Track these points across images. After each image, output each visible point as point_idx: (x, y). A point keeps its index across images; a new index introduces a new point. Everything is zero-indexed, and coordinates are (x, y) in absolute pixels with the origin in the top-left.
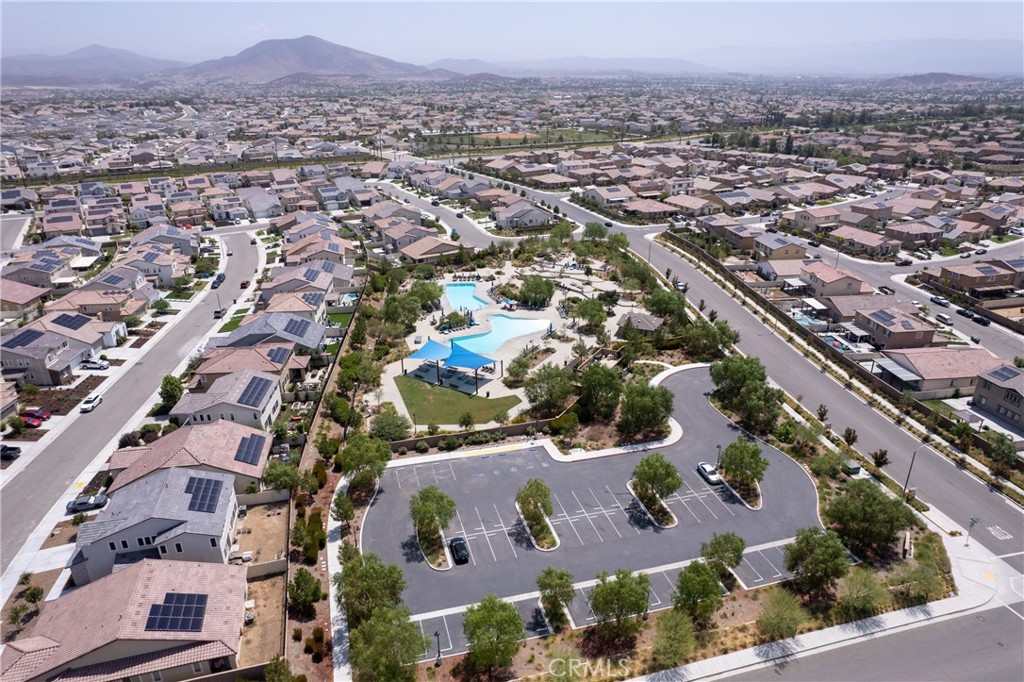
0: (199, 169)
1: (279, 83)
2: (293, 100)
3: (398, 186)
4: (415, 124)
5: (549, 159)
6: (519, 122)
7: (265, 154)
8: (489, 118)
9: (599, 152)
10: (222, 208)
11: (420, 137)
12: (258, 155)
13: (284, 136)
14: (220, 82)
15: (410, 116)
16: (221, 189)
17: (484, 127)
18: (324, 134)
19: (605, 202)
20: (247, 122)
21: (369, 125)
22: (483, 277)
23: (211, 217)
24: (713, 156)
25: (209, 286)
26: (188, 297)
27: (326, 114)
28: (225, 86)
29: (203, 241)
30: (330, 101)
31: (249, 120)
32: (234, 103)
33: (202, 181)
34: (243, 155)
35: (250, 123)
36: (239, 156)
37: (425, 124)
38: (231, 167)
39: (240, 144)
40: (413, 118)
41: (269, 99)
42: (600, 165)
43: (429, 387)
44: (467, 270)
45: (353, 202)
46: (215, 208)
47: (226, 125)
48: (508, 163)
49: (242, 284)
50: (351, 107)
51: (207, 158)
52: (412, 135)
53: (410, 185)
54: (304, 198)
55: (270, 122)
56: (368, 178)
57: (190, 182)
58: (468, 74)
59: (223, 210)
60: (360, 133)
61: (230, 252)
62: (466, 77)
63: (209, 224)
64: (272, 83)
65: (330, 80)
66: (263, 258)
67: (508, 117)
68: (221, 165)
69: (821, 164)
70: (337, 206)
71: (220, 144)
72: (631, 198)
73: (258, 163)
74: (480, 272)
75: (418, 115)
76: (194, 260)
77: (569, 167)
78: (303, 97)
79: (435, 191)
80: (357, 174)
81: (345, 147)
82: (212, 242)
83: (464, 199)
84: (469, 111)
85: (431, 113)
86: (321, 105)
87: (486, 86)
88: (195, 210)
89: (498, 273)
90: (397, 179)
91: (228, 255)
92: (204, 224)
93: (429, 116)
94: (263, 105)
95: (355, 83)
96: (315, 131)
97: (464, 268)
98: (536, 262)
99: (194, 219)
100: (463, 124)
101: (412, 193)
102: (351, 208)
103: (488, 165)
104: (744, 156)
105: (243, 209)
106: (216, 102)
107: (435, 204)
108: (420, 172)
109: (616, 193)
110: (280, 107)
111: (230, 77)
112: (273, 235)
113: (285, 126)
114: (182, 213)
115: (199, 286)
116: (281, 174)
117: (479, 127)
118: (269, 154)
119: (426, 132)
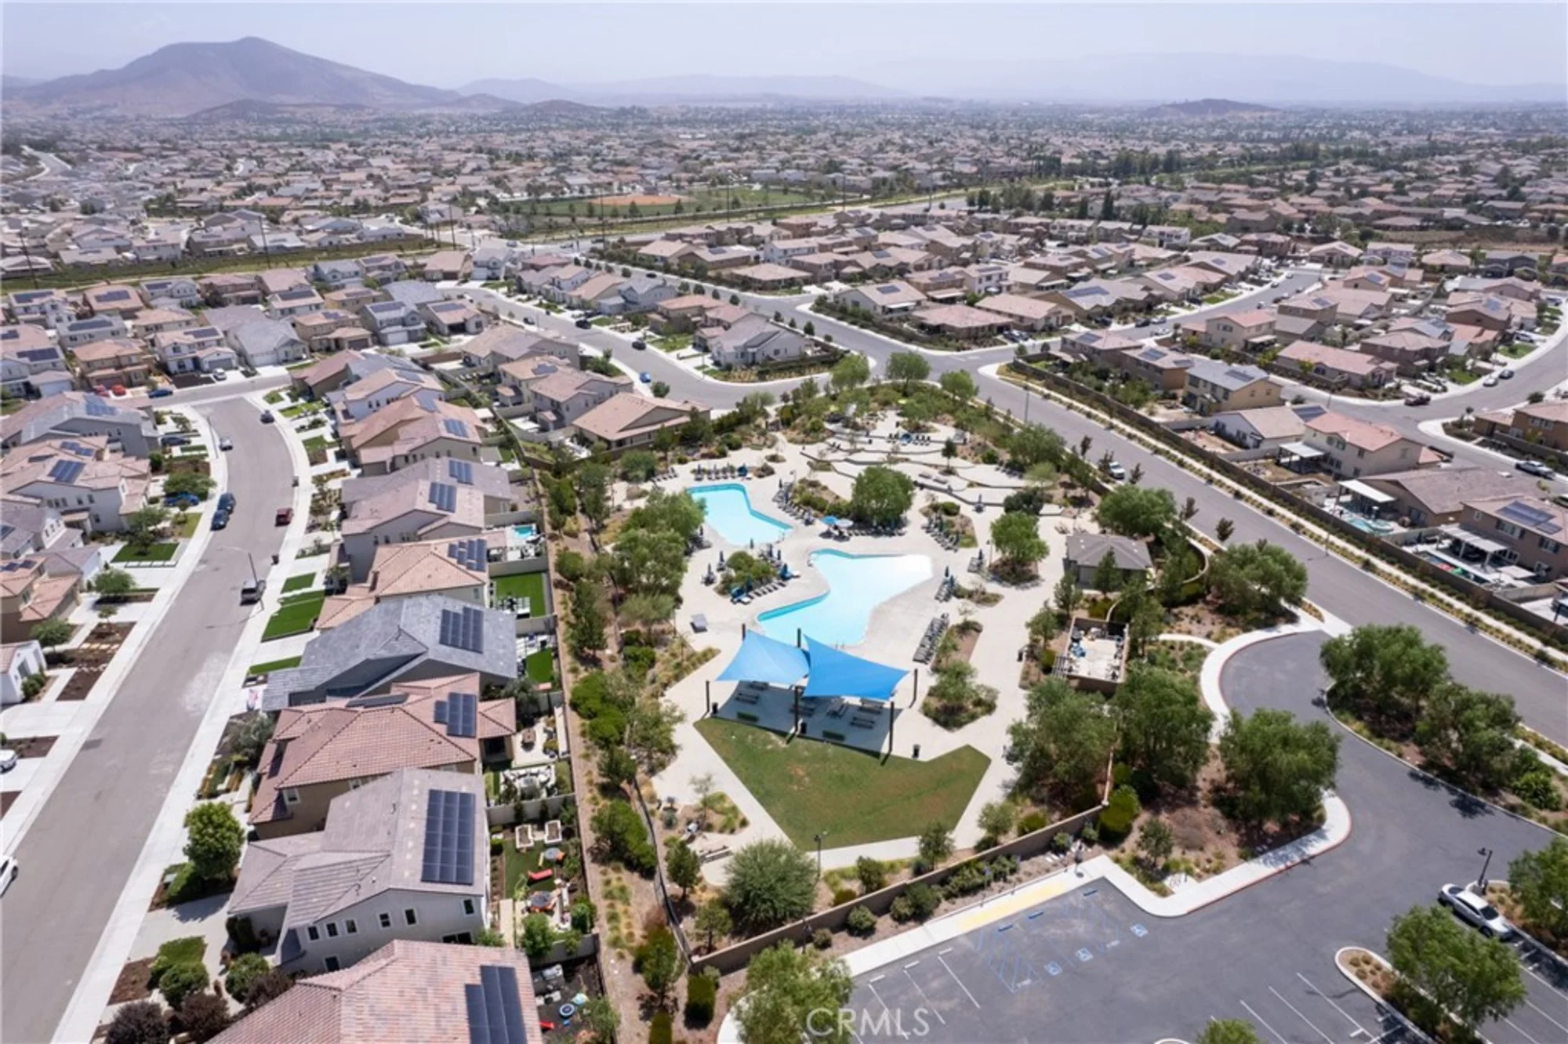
0: (107, 271)
1: (209, 117)
2: (247, 146)
3: (500, 294)
4: (479, 183)
5: (739, 237)
6: (651, 176)
7: (231, 242)
8: (597, 171)
9: (815, 224)
10: (184, 349)
11: (495, 206)
12: (220, 243)
13: (255, 207)
14: (97, 114)
15: (466, 170)
16: (166, 311)
17: (598, 185)
18: (328, 203)
19: (879, 310)
20: (174, 184)
21: (400, 187)
22: (752, 469)
23: (163, 368)
24: (997, 226)
25: (205, 523)
26: (167, 554)
27: (317, 169)
28: (109, 121)
29: (159, 420)
30: (314, 147)
31: (178, 180)
32: (138, 149)
33: (123, 296)
34: (189, 243)
35: (180, 186)
36: (183, 247)
37: (498, 183)
38: (172, 265)
39: (173, 223)
40: (473, 172)
41: (205, 144)
42: (834, 246)
43: (781, 743)
44: (711, 456)
45: (433, 328)
46: (170, 352)
47: (132, 189)
48: (677, 247)
49: (279, 517)
50: (357, 157)
51: (119, 250)
52: (482, 202)
53: (523, 292)
54: (342, 324)
55: (219, 184)
56: (438, 280)
57: (99, 299)
58: (526, 102)
59: (187, 355)
60: (392, 201)
61: (227, 443)
62: (526, 108)
63: (163, 383)
64: (196, 116)
65: (300, 113)
66: (301, 456)
67: (629, 169)
68: (149, 263)
69: (1170, 236)
70: (404, 336)
71: (133, 223)
72: (919, 303)
73: (222, 258)
74: (736, 458)
75: (479, 169)
76: (156, 467)
77: (785, 251)
78: (264, 141)
79: (575, 302)
80: (419, 274)
81: (374, 225)
82: (181, 421)
83: (634, 313)
84: (561, 158)
85: (497, 163)
86: (301, 154)
87: (563, 121)
88: (129, 357)
89: (774, 458)
90: (492, 280)
91: (225, 449)
92: (153, 385)
93: (497, 169)
94: (195, 154)
95: (343, 119)
96: (307, 198)
97: (704, 450)
98: (833, 433)
99: (128, 375)
100: (562, 180)
101: (530, 305)
102: (433, 340)
103: (644, 250)
104: (1047, 226)
105: (226, 351)
106: (101, 148)
107: (582, 325)
108: (537, 268)
109: (894, 295)
110: (228, 157)
111: (116, 106)
112: (301, 401)
113: (250, 190)
114: (102, 364)
115: (185, 525)
116: (278, 278)
117: (592, 187)
118: (237, 241)
119: (502, 196)
